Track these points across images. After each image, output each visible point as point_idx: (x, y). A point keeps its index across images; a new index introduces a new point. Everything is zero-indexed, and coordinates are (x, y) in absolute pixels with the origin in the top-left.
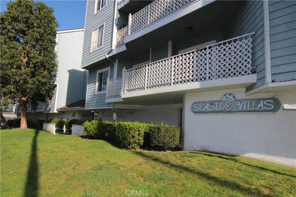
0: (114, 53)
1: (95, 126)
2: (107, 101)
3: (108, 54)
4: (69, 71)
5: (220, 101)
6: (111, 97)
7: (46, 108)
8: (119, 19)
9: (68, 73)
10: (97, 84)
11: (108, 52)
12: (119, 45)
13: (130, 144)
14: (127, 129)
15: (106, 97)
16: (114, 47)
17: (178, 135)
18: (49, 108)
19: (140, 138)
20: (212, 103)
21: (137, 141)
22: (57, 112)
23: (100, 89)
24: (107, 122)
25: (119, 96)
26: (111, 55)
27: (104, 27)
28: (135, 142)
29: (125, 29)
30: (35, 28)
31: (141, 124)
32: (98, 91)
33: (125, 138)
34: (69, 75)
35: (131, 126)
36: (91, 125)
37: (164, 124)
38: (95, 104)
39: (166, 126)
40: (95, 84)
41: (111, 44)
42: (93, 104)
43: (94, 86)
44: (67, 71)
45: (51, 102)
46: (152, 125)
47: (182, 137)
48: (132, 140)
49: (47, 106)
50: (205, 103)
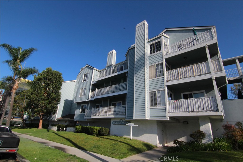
0: (89, 100)
1: (80, 128)
2: (85, 118)
3: (87, 100)
4: (65, 100)
5: (119, 121)
6: (87, 117)
7: (50, 118)
8: (92, 87)
9: (64, 101)
10: (81, 110)
11: (87, 99)
12: (91, 97)
13: (94, 134)
14: (93, 129)
15: (85, 116)
16: (89, 98)
17: (108, 131)
18: (52, 118)
19: (97, 132)
20: (117, 122)
21: (96, 133)
22: (56, 120)
23: (81, 112)
24: (85, 126)
25: (90, 116)
26: (88, 100)
27: (86, 89)
28: (95, 133)
29: (94, 92)
30: (54, 83)
31: (97, 127)
32: (81, 113)
33: (92, 132)
34: (65, 102)
35: (94, 128)
36: (79, 127)
37: (104, 127)
38: (79, 118)
39: (105, 128)
40: (80, 110)
41: (89, 96)
42: (78, 118)
43: (79, 111)
44: (64, 100)
45: (53, 115)
46: (101, 128)
47: (109, 131)
48: (94, 133)
49: (51, 117)
50: (116, 121)
